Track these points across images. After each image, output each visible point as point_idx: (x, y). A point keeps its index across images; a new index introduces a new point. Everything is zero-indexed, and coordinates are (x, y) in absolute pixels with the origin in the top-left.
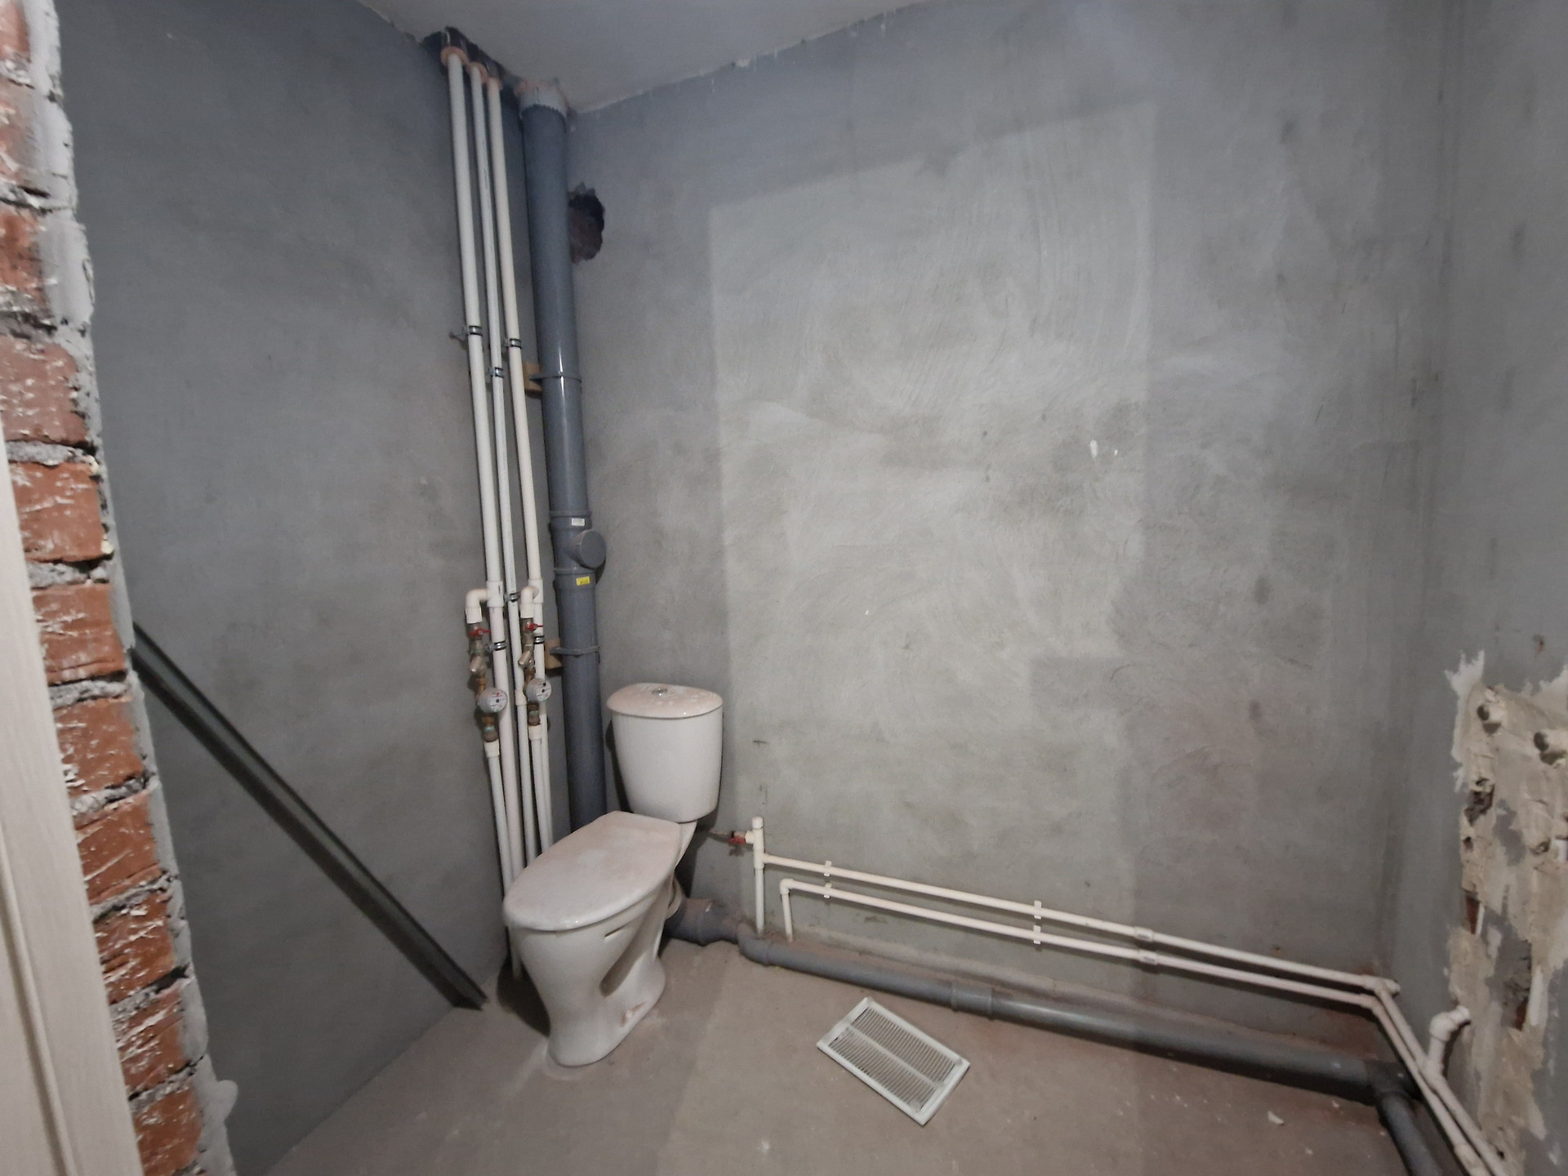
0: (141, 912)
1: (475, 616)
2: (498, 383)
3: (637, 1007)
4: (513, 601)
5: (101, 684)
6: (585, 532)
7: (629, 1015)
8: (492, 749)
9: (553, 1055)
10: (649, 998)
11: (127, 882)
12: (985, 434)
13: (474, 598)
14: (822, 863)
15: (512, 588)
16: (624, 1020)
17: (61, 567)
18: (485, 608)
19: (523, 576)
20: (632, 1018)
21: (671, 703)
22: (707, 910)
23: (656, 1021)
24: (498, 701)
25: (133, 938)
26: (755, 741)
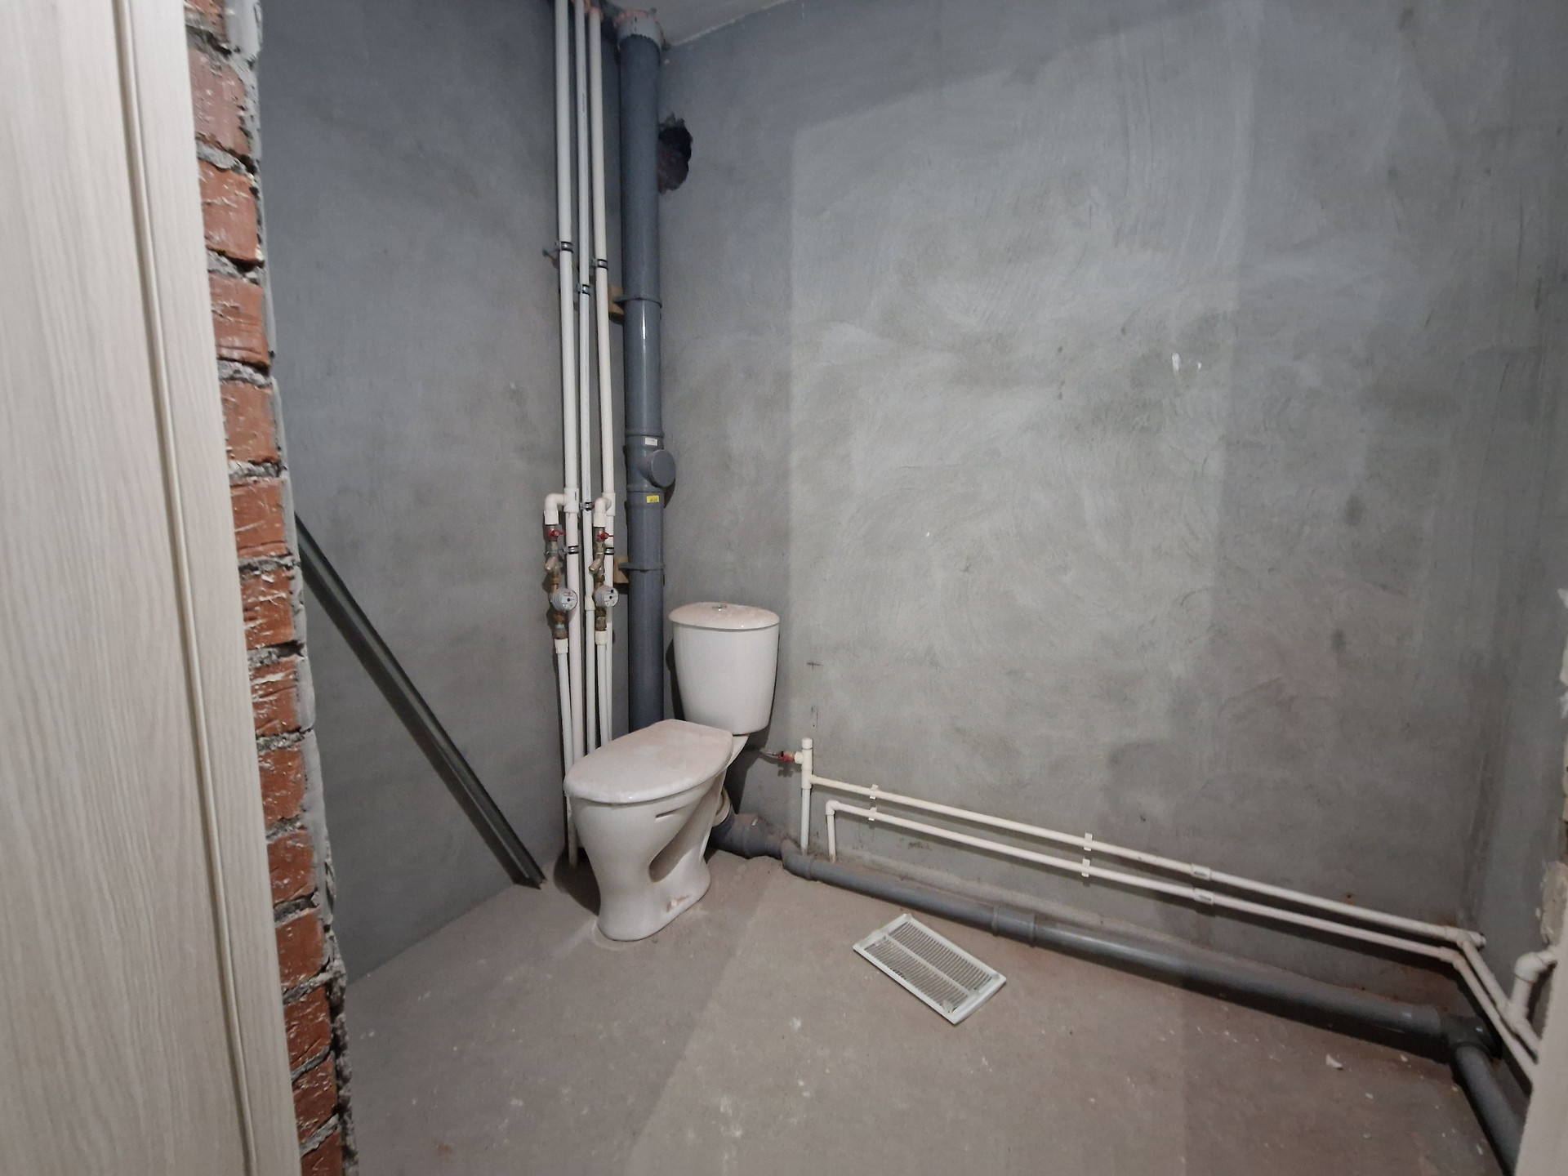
0: (270, 579)
1: (552, 519)
2: (585, 300)
3: (682, 899)
4: (587, 509)
5: (249, 370)
6: (657, 451)
7: (674, 904)
8: (561, 646)
9: (601, 929)
10: (694, 892)
11: (261, 549)
12: (1060, 349)
13: (552, 501)
14: (869, 786)
15: (587, 498)
16: (669, 907)
17: (224, 260)
18: (562, 515)
19: (598, 489)
20: (677, 908)
21: (730, 616)
22: (754, 824)
23: (700, 913)
24: (569, 600)
25: (262, 599)
26: (809, 664)
